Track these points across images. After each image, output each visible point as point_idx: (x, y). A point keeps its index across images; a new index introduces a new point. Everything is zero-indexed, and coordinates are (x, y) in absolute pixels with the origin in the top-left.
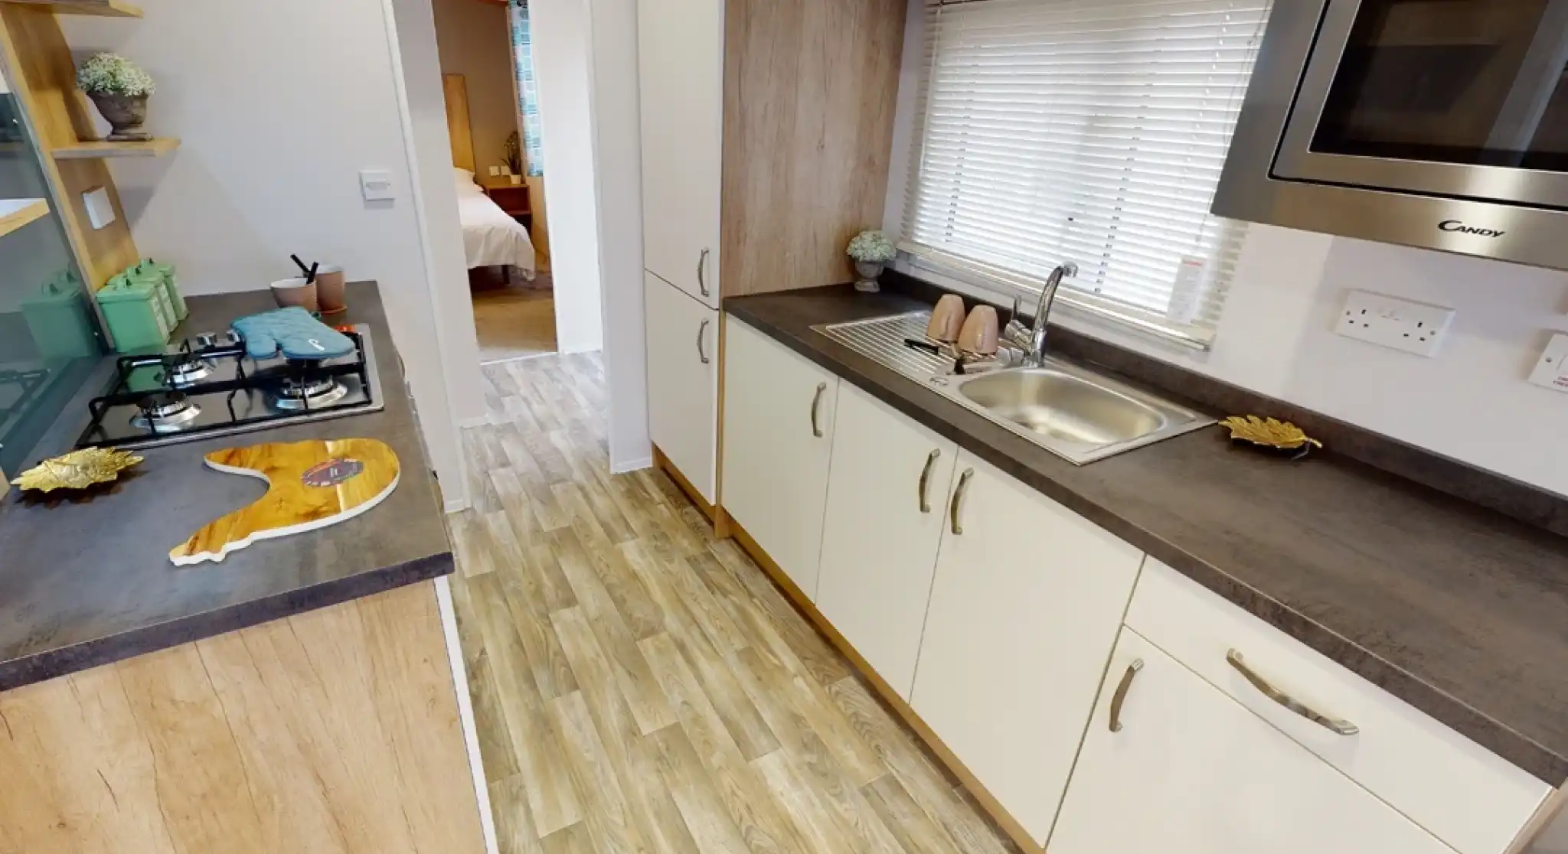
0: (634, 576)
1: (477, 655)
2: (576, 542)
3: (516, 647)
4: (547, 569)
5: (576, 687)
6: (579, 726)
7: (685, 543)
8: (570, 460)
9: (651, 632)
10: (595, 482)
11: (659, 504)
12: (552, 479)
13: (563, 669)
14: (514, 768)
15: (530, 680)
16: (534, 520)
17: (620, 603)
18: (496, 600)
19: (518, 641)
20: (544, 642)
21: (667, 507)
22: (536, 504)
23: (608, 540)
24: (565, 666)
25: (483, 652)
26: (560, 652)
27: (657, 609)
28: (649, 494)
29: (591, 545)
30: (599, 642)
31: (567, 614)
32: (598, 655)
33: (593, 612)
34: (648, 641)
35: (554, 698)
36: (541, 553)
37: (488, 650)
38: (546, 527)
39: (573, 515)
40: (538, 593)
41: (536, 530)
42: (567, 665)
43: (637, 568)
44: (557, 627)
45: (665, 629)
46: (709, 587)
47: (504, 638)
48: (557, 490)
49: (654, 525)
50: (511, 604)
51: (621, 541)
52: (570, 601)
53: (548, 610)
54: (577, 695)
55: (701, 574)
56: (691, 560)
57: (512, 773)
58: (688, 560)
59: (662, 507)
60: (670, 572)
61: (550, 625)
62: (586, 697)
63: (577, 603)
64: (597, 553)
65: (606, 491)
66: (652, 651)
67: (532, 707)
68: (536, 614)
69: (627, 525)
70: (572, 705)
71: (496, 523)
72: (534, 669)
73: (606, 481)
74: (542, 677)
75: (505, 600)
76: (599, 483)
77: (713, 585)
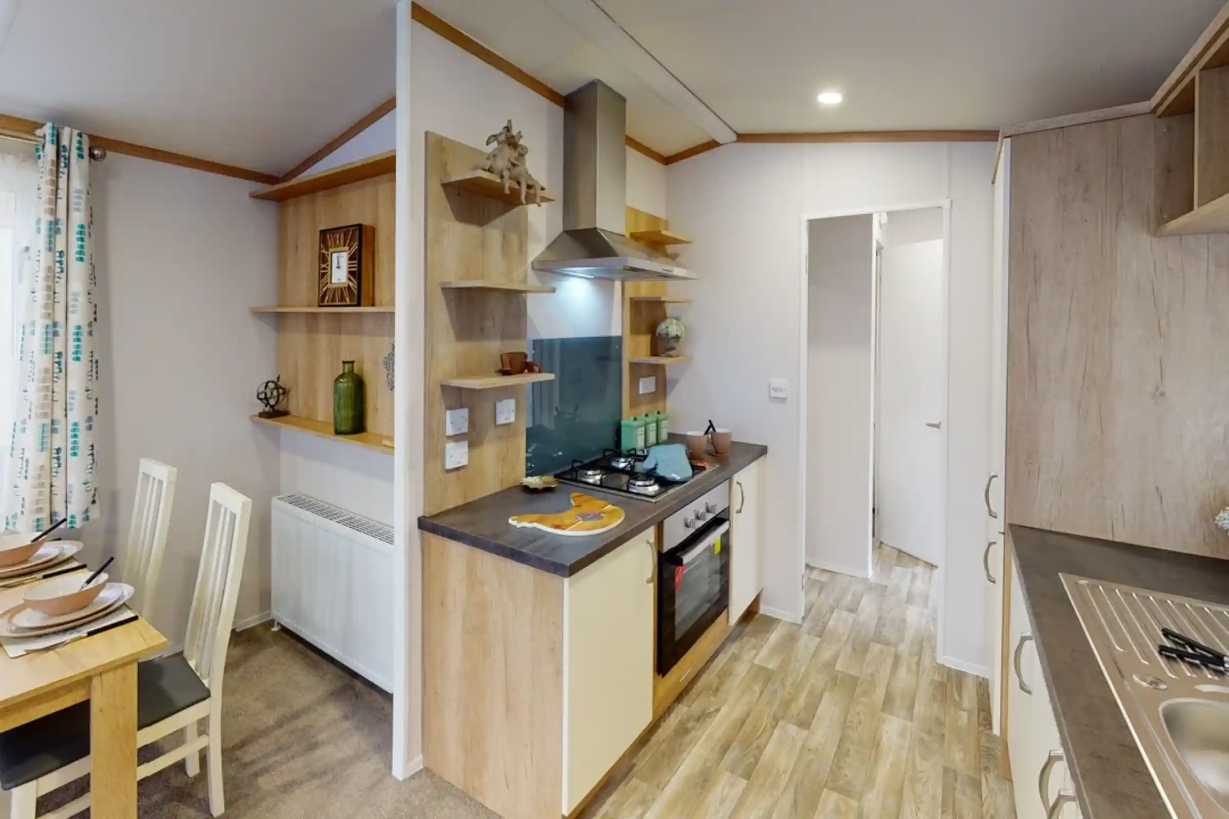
0: (877, 745)
1: (712, 709)
2: (852, 691)
3: (739, 723)
4: (810, 693)
5: (747, 776)
6: (722, 801)
7: (958, 756)
8: (909, 634)
9: (846, 791)
10: (916, 659)
11: (964, 710)
12: (879, 638)
13: (752, 760)
14: (661, 787)
15: (725, 749)
16: (836, 657)
17: (841, 753)
18: (757, 689)
19: (743, 722)
20: (758, 734)
21: (969, 719)
22: (848, 649)
23: (881, 705)
24: (755, 759)
25: (718, 710)
26: (761, 749)
27: (870, 781)
28: (960, 695)
29: (863, 699)
30: (796, 763)
31: (793, 729)
32: (785, 772)
33: (813, 744)
34: (834, 796)
35: (726, 770)
36: (817, 680)
37: (721, 712)
38: (838, 667)
39: (870, 671)
40: (787, 704)
41: (831, 664)
42: (757, 760)
43: (884, 740)
44: (777, 732)
45: (860, 800)
46: (944, 804)
47: (737, 714)
48: (876, 647)
49: (939, 723)
50: (763, 696)
51: (891, 714)
52: (804, 724)
53: (783, 718)
54: (743, 782)
55: (948, 790)
56: (949, 773)
57: (658, 788)
58: (946, 770)
59: (965, 715)
60: (914, 766)
61: (774, 727)
62: (747, 790)
63: (809, 728)
64: (860, 708)
65: (918, 672)
66: (830, 805)
67: (708, 765)
68: (772, 714)
69: (912, 706)
70: (733, 785)
71: (806, 643)
72: (734, 744)
73: (927, 662)
74: (733, 753)
75: (761, 693)
76: (918, 664)
77: (951, 805)
